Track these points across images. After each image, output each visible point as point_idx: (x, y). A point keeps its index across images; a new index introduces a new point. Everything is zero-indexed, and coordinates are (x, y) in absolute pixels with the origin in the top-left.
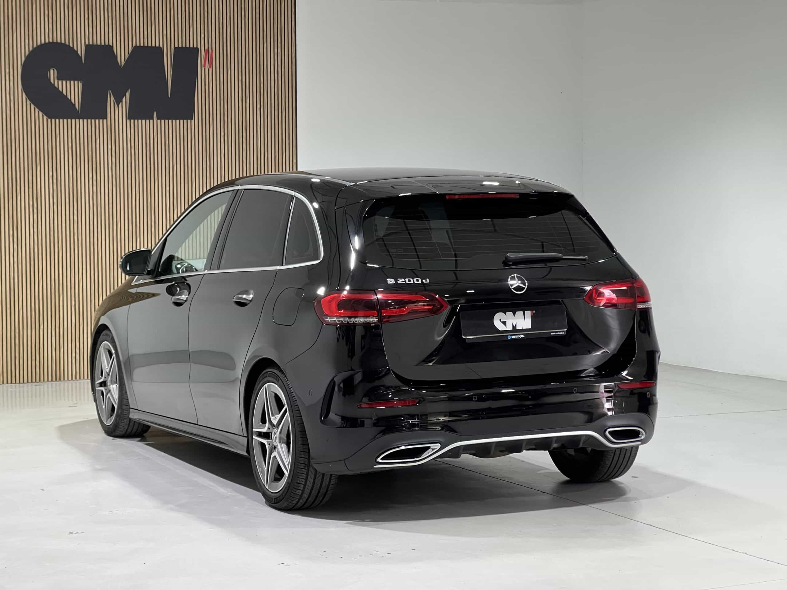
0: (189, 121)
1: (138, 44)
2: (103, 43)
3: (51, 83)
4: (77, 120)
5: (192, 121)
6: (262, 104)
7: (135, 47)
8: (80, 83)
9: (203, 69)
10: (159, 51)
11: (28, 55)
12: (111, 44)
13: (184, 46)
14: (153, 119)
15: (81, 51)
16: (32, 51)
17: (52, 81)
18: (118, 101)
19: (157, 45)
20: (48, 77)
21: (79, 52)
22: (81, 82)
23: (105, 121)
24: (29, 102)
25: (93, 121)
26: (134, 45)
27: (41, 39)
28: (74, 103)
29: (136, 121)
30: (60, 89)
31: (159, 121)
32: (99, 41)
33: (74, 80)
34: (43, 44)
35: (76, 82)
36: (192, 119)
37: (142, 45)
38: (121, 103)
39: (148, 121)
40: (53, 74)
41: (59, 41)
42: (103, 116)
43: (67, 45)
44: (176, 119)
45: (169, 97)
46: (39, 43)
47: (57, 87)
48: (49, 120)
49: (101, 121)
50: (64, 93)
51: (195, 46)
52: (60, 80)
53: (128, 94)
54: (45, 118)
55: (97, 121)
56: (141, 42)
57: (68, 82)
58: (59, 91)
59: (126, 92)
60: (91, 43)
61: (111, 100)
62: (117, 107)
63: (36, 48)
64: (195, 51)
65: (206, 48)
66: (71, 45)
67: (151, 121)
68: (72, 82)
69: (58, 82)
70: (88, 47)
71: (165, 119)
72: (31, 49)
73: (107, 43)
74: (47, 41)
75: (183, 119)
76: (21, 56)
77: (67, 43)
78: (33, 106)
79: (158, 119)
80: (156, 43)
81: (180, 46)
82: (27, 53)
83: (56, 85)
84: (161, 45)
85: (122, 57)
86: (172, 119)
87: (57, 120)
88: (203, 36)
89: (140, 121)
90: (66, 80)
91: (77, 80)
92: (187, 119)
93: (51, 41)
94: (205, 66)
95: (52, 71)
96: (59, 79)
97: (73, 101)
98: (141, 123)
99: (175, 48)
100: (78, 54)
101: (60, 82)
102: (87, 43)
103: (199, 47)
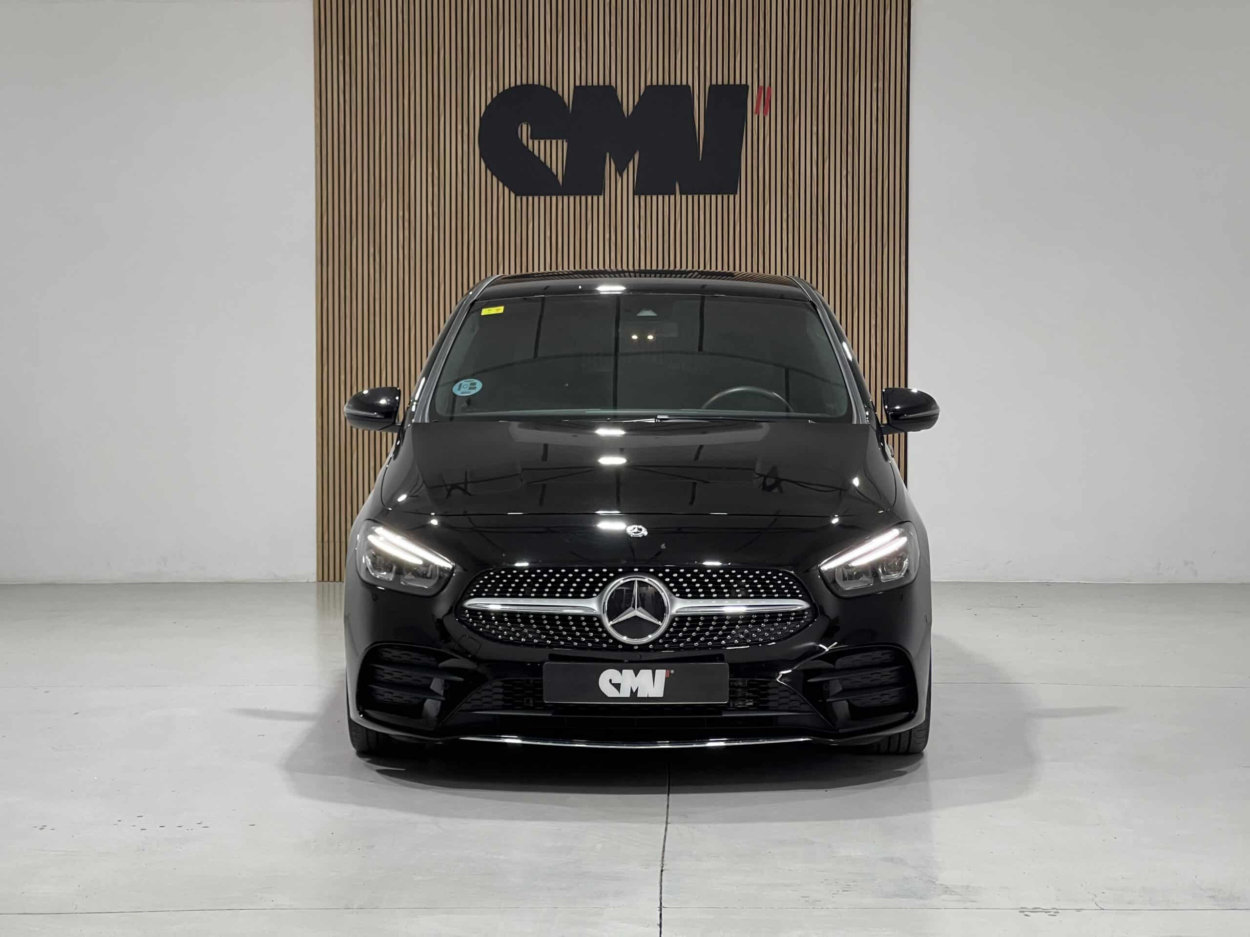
0: (731, 197)
1: (655, 83)
2: (601, 83)
3: (523, 145)
4: (560, 199)
5: (736, 196)
6: (850, 169)
7: (649, 86)
8: (565, 144)
9: (756, 114)
10: (685, 92)
11: (491, 103)
12: (613, 84)
13: (726, 82)
14: (674, 193)
15: (567, 96)
16: (496, 98)
17: (524, 141)
19: (684, 83)
20: (518, 136)
21: (566, 99)
22: (566, 141)
23: (601, 198)
24: (489, 172)
25: (583, 198)
26: (649, 83)
27: (509, 81)
29: (649, 197)
32: (596, 79)
33: (557, 138)
34: (512, 87)
35: (560, 142)
36: (735, 193)
37: (661, 83)
38: (626, 171)
39: (666, 197)
40: (525, 130)
41: (537, 81)
42: (598, 189)
43: (548, 88)
46: (507, 87)
47: (532, 150)
48: (519, 198)
49: (595, 198)
50: (542, 157)
51: (744, 82)
52: (536, 139)
53: (637, 156)
54: (513, 195)
55: (590, 199)
56: (658, 78)
57: (549, 142)
58: (535, 156)
59: (635, 152)
60: (583, 84)
62: (620, 180)
63: (502, 93)
64: (742, 90)
65: (761, 84)
66: (554, 88)
67: (672, 197)
68: (554, 142)
69: (533, 142)
70: (579, 90)
71: (693, 194)
72: (495, 95)
73: (607, 83)
74: (519, 83)
75: (722, 194)
76: (479, 104)
77: (548, 85)
78: (495, 180)
79: (681, 194)
80: (682, 78)
81: (720, 83)
82: (489, 101)
83: (530, 147)
84: (690, 84)
85: (628, 102)
86: (705, 194)
87: (530, 198)
88: (756, 66)
89: (654, 197)
90: (545, 138)
91: (562, 138)
92: (728, 193)
93: (524, 82)
94: (758, 112)
95: (525, 126)
96: (533, 138)
98: (657, 201)
100: (564, 102)
101: (536, 142)
102: (578, 84)
103: (749, 83)
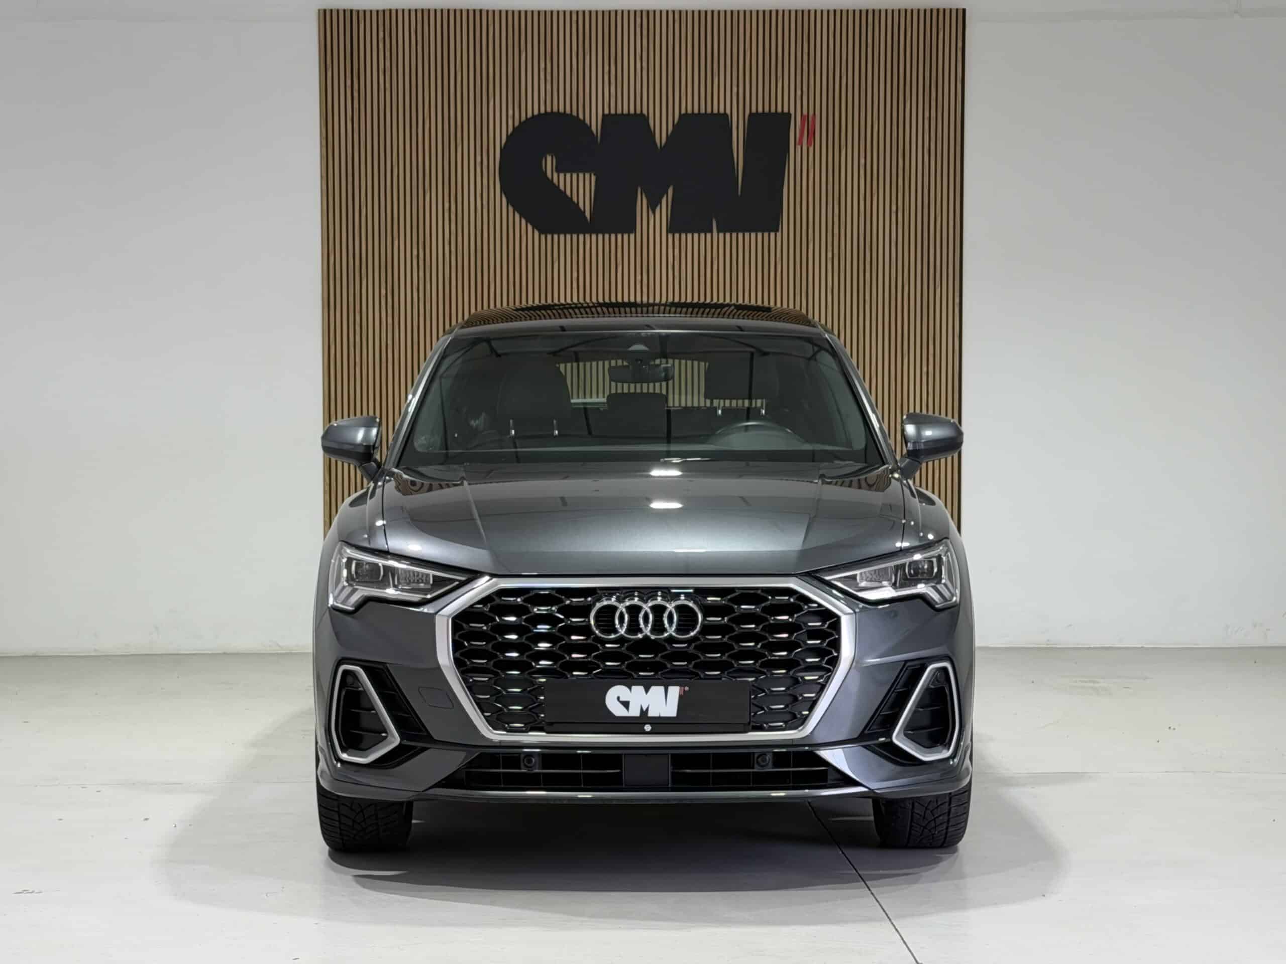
0: (772, 234)
1: (690, 111)
2: (632, 111)
3: (548, 178)
4: (587, 236)
5: (778, 234)
7: (684, 115)
8: (593, 178)
9: (799, 148)
10: (722, 121)
11: (512, 134)
12: (645, 112)
13: (767, 110)
14: (711, 231)
15: (595, 126)
16: (518, 127)
17: (549, 174)
18: (653, 204)
19: (722, 111)
20: (542, 169)
21: (594, 128)
22: (594, 175)
23: (632, 236)
24: (511, 209)
25: (613, 236)
26: (683, 112)
27: (532, 108)
28: (582, 208)
29: (683, 236)
30: (562, 187)
31: (721, 235)
32: (626, 107)
33: (584, 172)
34: (536, 116)
35: (587, 175)
36: (777, 230)
37: (696, 111)
39: (703, 235)
40: (549, 163)
41: (562, 110)
42: (629, 226)
43: (574, 117)
44: (750, 231)
45: (739, 193)
46: (530, 115)
47: (557, 184)
48: (543, 237)
49: (626, 236)
50: (568, 193)
52: (562, 171)
53: (670, 191)
54: (536, 233)
55: (619, 236)
56: (692, 106)
57: (575, 176)
58: (560, 190)
59: (669, 187)
60: (613, 112)
61: (642, 202)
62: (653, 216)
63: (524, 122)
64: (786, 118)
65: (805, 112)
66: (581, 116)
67: (709, 235)
68: (581, 175)
69: (559, 176)
70: (607, 119)
71: (731, 232)
72: (517, 124)
73: (638, 112)
74: (542, 111)
75: (763, 231)
76: (500, 134)
77: (575, 113)
78: (517, 216)
79: (719, 231)
80: (719, 106)
81: (760, 110)
82: (511, 129)
83: (555, 181)
84: (728, 112)
85: (661, 131)
86: (744, 231)
87: (556, 236)
88: (799, 93)
89: (690, 236)
90: (571, 171)
91: (590, 171)
92: (769, 231)
93: (549, 110)
94: (801, 144)
95: (549, 158)
96: (559, 171)
97: (581, 205)
98: (692, 240)
99: (751, 114)
100: (591, 132)
101: (562, 175)
102: (606, 112)
103: (792, 112)
